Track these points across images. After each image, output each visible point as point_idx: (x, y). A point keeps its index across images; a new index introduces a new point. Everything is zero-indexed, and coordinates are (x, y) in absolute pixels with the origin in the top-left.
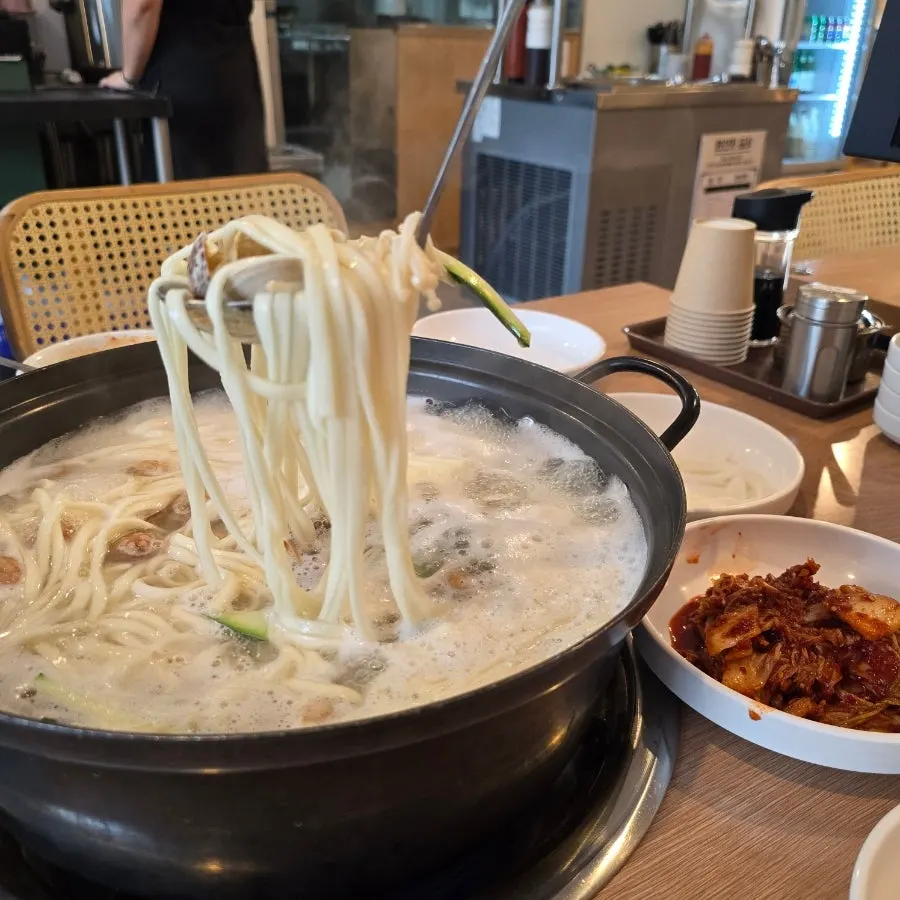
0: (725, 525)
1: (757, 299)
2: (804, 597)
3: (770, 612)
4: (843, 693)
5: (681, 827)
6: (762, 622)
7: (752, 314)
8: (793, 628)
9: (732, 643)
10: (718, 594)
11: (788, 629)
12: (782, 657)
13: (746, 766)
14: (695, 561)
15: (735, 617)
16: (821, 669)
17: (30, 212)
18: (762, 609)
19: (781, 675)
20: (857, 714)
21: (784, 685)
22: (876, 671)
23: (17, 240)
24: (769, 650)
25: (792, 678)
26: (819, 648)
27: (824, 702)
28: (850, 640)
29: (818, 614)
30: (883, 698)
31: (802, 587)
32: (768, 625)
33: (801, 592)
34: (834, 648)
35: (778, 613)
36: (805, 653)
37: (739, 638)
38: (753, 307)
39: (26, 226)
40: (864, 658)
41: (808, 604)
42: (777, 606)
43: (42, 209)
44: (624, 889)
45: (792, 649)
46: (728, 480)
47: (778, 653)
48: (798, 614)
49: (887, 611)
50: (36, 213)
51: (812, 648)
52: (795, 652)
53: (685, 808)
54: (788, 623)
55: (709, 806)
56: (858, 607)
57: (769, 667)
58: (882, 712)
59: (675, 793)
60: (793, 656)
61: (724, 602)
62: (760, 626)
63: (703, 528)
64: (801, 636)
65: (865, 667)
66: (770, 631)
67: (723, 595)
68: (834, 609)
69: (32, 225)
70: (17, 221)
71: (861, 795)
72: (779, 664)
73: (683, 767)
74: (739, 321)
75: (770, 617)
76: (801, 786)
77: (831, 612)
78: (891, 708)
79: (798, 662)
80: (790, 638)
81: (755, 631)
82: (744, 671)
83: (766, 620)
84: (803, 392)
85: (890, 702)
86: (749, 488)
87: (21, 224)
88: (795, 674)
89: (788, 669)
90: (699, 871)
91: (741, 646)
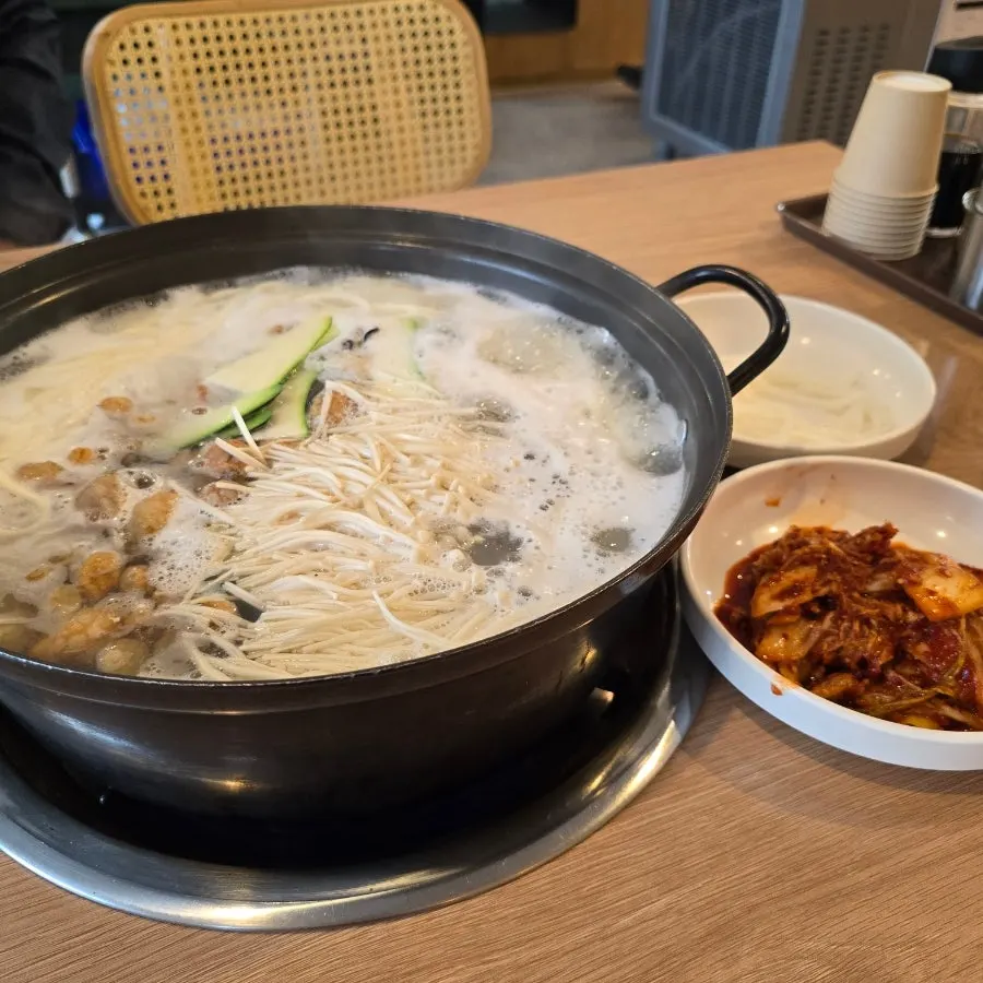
0: (815, 467)
1: (941, 178)
2: (874, 563)
3: (829, 577)
4: (891, 674)
5: (677, 793)
6: (817, 588)
7: (932, 199)
8: (851, 597)
9: (778, 606)
10: (782, 547)
11: (845, 598)
12: (830, 627)
13: (769, 737)
14: (775, 503)
15: (789, 578)
16: (870, 645)
17: (126, 30)
18: (822, 571)
19: (825, 647)
20: (900, 698)
21: (827, 658)
22: (934, 653)
23: (112, 63)
24: (819, 618)
25: (838, 651)
26: (874, 622)
27: (866, 681)
28: (912, 617)
29: (885, 585)
30: (934, 684)
31: (873, 553)
32: (823, 591)
33: (869, 558)
34: (891, 624)
35: (839, 578)
36: (856, 626)
37: (788, 602)
38: (935, 189)
39: (122, 47)
40: (924, 638)
41: (875, 572)
42: (840, 571)
43: (139, 26)
44: (602, 847)
45: (843, 620)
46: (847, 408)
47: (827, 623)
48: (861, 583)
49: (963, 590)
50: (133, 31)
51: (866, 621)
52: (846, 624)
53: (688, 773)
54: (845, 591)
55: (713, 774)
56: (930, 581)
57: (815, 636)
58: (929, 700)
59: (683, 756)
60: (842, 628)
61: (784, 557)
62: (814, 592)
63: (790, 468)
64: (855, 607)
65: (923, 647)
66: (826, 597)
67: (787, 549)
68: (901, 581)
69: (129, 45)
70: (114, 39)
71: (886, 783)
72: (826, 634)
73: (700, 729)
74: (915, 206)
75: (828, 582)
76: (821, 765)
77: (897, 585)
78: (940, 696)
79: (846, 636)
80: (845, 607)
81: (807, 597)
82: (785, 636)
83: (824, 585)
84: (973, 303)
85: (940, 691)
86: (867, 419)
87: (116, 44)
88: (842, 648)
89: (833, 641)
90: (684, 839)
91: (787, 611)
